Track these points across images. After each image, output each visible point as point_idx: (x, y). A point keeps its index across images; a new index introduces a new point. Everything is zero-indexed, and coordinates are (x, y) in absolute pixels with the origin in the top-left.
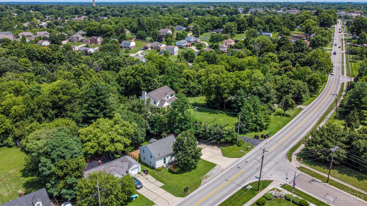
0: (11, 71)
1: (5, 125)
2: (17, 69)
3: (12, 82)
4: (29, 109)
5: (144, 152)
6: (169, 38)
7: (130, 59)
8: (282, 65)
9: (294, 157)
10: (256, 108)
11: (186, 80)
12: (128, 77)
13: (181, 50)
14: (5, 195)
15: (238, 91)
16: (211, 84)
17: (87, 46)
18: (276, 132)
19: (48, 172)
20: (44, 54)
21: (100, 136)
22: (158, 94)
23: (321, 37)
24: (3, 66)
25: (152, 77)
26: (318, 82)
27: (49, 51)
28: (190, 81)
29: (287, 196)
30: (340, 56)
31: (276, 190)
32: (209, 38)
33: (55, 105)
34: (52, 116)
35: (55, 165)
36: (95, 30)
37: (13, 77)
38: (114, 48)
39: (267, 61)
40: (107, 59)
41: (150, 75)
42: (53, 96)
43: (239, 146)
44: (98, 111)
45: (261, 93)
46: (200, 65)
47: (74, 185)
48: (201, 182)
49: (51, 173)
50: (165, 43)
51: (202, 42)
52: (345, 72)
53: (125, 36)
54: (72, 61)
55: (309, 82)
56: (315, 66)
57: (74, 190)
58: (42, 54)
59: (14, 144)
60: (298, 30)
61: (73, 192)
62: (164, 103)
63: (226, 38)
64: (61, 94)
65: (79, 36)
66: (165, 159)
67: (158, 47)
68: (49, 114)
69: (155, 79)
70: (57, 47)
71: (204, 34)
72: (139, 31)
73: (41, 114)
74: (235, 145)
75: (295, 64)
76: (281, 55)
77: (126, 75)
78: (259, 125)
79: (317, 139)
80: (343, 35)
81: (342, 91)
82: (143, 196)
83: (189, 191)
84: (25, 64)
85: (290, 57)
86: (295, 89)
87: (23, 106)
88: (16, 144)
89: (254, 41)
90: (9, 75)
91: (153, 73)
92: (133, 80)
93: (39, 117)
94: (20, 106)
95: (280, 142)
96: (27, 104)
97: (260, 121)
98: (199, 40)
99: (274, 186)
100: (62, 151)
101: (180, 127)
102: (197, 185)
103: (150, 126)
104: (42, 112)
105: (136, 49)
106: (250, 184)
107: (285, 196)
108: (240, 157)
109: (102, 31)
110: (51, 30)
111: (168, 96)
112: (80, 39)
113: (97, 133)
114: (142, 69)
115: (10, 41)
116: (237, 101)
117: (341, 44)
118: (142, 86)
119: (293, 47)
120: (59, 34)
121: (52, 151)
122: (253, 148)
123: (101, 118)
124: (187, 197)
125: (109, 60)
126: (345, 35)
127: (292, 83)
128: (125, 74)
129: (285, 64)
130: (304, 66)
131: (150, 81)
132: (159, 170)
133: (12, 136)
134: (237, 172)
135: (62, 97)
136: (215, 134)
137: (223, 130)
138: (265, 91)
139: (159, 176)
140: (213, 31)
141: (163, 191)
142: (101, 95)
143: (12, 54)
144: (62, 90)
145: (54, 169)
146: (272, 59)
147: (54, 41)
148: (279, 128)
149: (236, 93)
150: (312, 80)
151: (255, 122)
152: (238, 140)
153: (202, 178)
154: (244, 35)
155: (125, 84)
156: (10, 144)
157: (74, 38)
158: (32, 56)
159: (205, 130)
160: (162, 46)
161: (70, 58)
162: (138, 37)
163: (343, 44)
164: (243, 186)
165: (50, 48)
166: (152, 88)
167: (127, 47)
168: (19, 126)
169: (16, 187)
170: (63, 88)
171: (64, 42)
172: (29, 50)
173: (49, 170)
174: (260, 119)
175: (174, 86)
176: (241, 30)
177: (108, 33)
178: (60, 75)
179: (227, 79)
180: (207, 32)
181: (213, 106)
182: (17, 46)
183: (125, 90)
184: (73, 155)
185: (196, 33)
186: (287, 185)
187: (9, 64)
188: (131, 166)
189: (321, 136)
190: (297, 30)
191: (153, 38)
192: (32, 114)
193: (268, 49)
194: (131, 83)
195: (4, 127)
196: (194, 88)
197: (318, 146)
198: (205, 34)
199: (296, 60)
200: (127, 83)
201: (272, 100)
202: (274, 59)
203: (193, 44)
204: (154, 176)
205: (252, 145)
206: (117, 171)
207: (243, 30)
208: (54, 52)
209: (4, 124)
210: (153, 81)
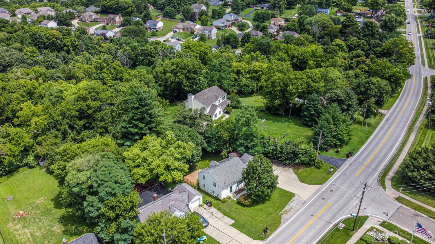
0: (17, 65)
1: (23, 142)
2: (24, 63)
3: (22, 82)
4: (52, 120)
5: (204, 178)
6: (204, 17)
7: (163, 47)
8: (352, 55)
9: (388, 183)
10: (336, 120)
11: (236, 76)
12: (168, 75)
13: (221, 33)
14: (37, 234)
15: (310, 96)
16: (276, 87)
17: (104, 28)
18: (359, 148)
19: (97, 214)
20: (53, 39)
21: (152, 162)
22: (208, 97)
23: (395, 17)
24: (7, 59)
25: (197, 74)
26: (401, 79)
27: (59, 36)
28: (241, 77)
29: (392, 239)
30: (417, 41)
31: (375, 230)
32: (252, 16)
33: (82, 115)
34: (80, 128)
35: (105, 204)
36: (111, 6)
37: (23, 74)
38: (140, 31)
39: (334, 50)
40: (134, 48)
41: (195, 73)
42: (81, 103)
43: (319, 168)
44: (143, 125)
45: (341, 100)
46: (251, 56)
47: (130, 229)
48: (281, 219)
49: (100, 214)
50: (200, 22)
51: (243, 21)
52: (426, 63)
53: (149, 14)
54: (89, 49)
55: (389, 79)
56: (394, 57)
57: (129, 235)
58: (49, 40)
59: (36, 163)
60: (361, 4)
61: (129, 236)
62: (216, 109)
63: (273, 16)
64: (90, 100)
65: (92, 14)
66: (231, 188)
67: (191, 28)
68: (76, 126)
69: (201, 78)
70: (69, 31)
71: (245, 10)
72: (167, 8)
73: (67, 126)
74: (312, 167)
75: (369, 54)
76: (349, 43)
77: (165, 72)
78: (339, 140)
79: (419, 163)
80: (416, 12)
81: (426, 88)
82: (212, 238)
83: (269, 232)
84: (32, 54)
85: (362, 45)
86: (376, 90)
87: (44, 117)
88: (39, 164)
89: (311, 21)
90: (18, 71)
91: (198, 70)
92: (174, 78)
93: (64, 129)
94: (41, 118)
95: (367, 163)
96: (49, 114)
97: (341, 135)
98: (240, 19)
99: (371, 224)
100: (112, 187)
101: (245, 144)
102: (277, 223)
103: (207, 143)
104: (67, 123)
105: (164, 30)
106: (341, 221)
107: (389, 239)
108: (322, 183)
109: (120, 7)
110: (54, 5)
111: (219, 99)
112: (93, 17)
113: (148, 158)
114: (185, 64)
115: (8, 22)
116: (310, 108)
117: (416, 24)
118: (185, 86)
119: (361, 30)
120: (66, 12)
121: (99, 186)
122: (335, 171)
123: (148, 135)
124: (268, 240)
125: (136, 48)
126: (418, 12)
127: (372, 83)
128: (163, 71)
129: (357, 55)
130: (380, 57)
131: (194, 79)
132: (224, 201)
133: (33, 154)
134: (323, 205)
135: (91, 104)
136: (288, 153)
137: (299, 149)
138: (346, 98)
139: (227, 211)
140: (256, 7)
141: (236, 231)
142: (146, 105)
143: (14, 40)
144: (90, 95)
145: (103, 210)
146: (340, 48)
147: (62, 21)
148: (362, 142)
149: (307, 98)
150: (394, 76)
151: (334, 137)
152: (316, 160)
153: (281, 213)
154: (294, 12)
155: (163, 84)
156: (31, 165)
157: (86, 17)
158: (39, 42)
159: (276, 149)
160: (196, 28)
161: (86, 45)
162: (165, 16)
163: (418, 25)
164: (334, 223)
165: (59, 31)
166: (197, 88)
167: (153, 29)
168: (41, 142)
169: (49, 223)
170: (91, 92)
171: (75, 22)
172: (34, 35)
173: (97, 210)
174: (341, 133)
175: (223, 84)
176: (291, 5)
177: (128, 10)
178: (78, 70)
179: (295, 81)
180: (249, 7)
181: (277, 113)
182: (17, 28)
183: (163, 91)
184: (124, 190)
185: (236, 10)
186: (387, 222)
187: (14, 57)
188: (192, 198)
189: (425, 159)
190: (359, 4)
191: (184, 16)
192: (55, 127)
193: (330, 32)
194: (172, 83)
195: (22, 144)
196: (246, 86)
197: (422, 172)
198: (247, 10)
199: (370, 49)
200: (166, 82)
201: (353, 107)
202: (342, 47)
203: (233, 24)
204: (219, 209)
205: (334, 167)
206: (177, 206)
207: (294, 5)
208: (66, 37)
209: (23, 140)
210: (199, 80)
